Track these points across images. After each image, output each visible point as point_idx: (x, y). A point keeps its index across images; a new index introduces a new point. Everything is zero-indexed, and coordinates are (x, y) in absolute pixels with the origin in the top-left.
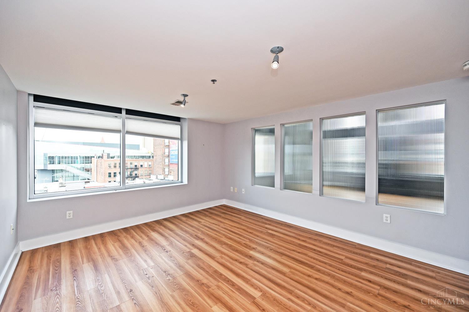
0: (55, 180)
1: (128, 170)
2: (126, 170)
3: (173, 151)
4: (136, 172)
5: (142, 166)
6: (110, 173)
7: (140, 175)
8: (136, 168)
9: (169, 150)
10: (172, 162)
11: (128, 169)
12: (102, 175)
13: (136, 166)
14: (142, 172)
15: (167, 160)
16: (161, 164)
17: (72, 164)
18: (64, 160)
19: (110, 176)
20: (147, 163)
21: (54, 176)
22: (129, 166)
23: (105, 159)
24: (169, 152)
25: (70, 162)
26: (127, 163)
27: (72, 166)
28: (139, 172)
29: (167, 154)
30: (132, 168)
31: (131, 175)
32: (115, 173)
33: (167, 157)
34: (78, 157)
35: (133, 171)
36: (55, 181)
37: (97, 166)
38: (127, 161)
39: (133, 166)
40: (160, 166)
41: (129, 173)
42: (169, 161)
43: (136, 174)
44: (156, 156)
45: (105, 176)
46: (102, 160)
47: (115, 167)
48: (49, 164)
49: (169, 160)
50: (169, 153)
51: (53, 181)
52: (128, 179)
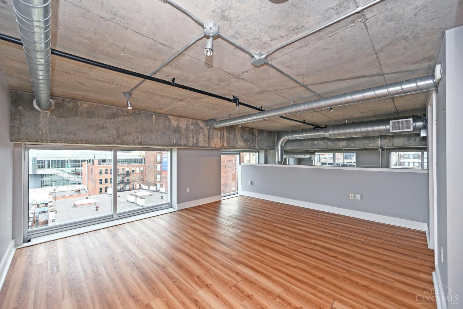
0: (44, 184)
1: (120, 176)
2: (117, 176)
3: (165, 158)
4: (128, 178)
5: (133, 171)
6: (101, 180)
7: (131, 181)
8: (128, 174)
9: (161, 157)
10: (164, 169)
11: (120, 174)
12: (93, 181)
13: (128, 171)
14: (134, 178)
15: (159, 167)
16: (152, 170)
17: (62, 168)
18: (54, 164)
19: (101, 183)
20: (139, 168)
21: (43, 181)
22: (121, 172)
23: (96, 166)
24: (161, 158)
25: (60, 166)
26: (119, 169)
27: (62, 171)
28: (131, 178)
29: (159, 160)
30: (123, 174)
31: (123, 181)
32: (106, 180)
33: (159, 164)
34: (69, 161)
35: (125, 177)
36: (44, 186)
37: (88, 172)
38: (119, 167)
39: (125, 172)
40: (152, 172)
41: (120, 179)
42: (161, 168)
43: (128, 180)
44: (148, 162)
45: (95, 182)
46: (93, 166)
47: (106, 173)
48: (38, 168)
49: (161, 166)
50: (161, 160)
51: (42, 185)
52: (120, 185)
